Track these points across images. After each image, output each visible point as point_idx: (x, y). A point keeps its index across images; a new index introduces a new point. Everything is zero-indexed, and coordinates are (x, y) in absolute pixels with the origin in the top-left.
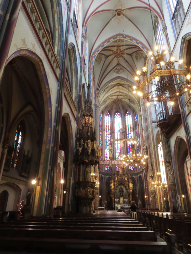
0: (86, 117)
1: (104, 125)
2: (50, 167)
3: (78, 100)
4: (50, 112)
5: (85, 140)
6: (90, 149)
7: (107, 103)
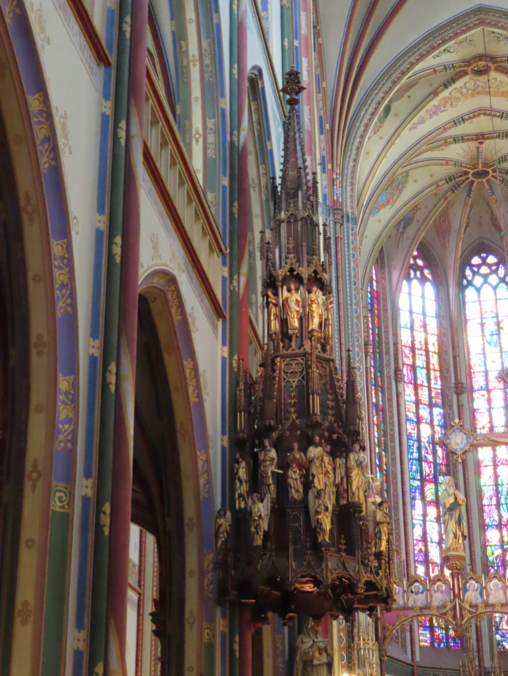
0: (286, 294)
1: (396, 344)
2: (83, 635)
3: (225, 181)
4: (60, 268)
5: (291, 449)
6: (327, 509)
7: (410, 190)
